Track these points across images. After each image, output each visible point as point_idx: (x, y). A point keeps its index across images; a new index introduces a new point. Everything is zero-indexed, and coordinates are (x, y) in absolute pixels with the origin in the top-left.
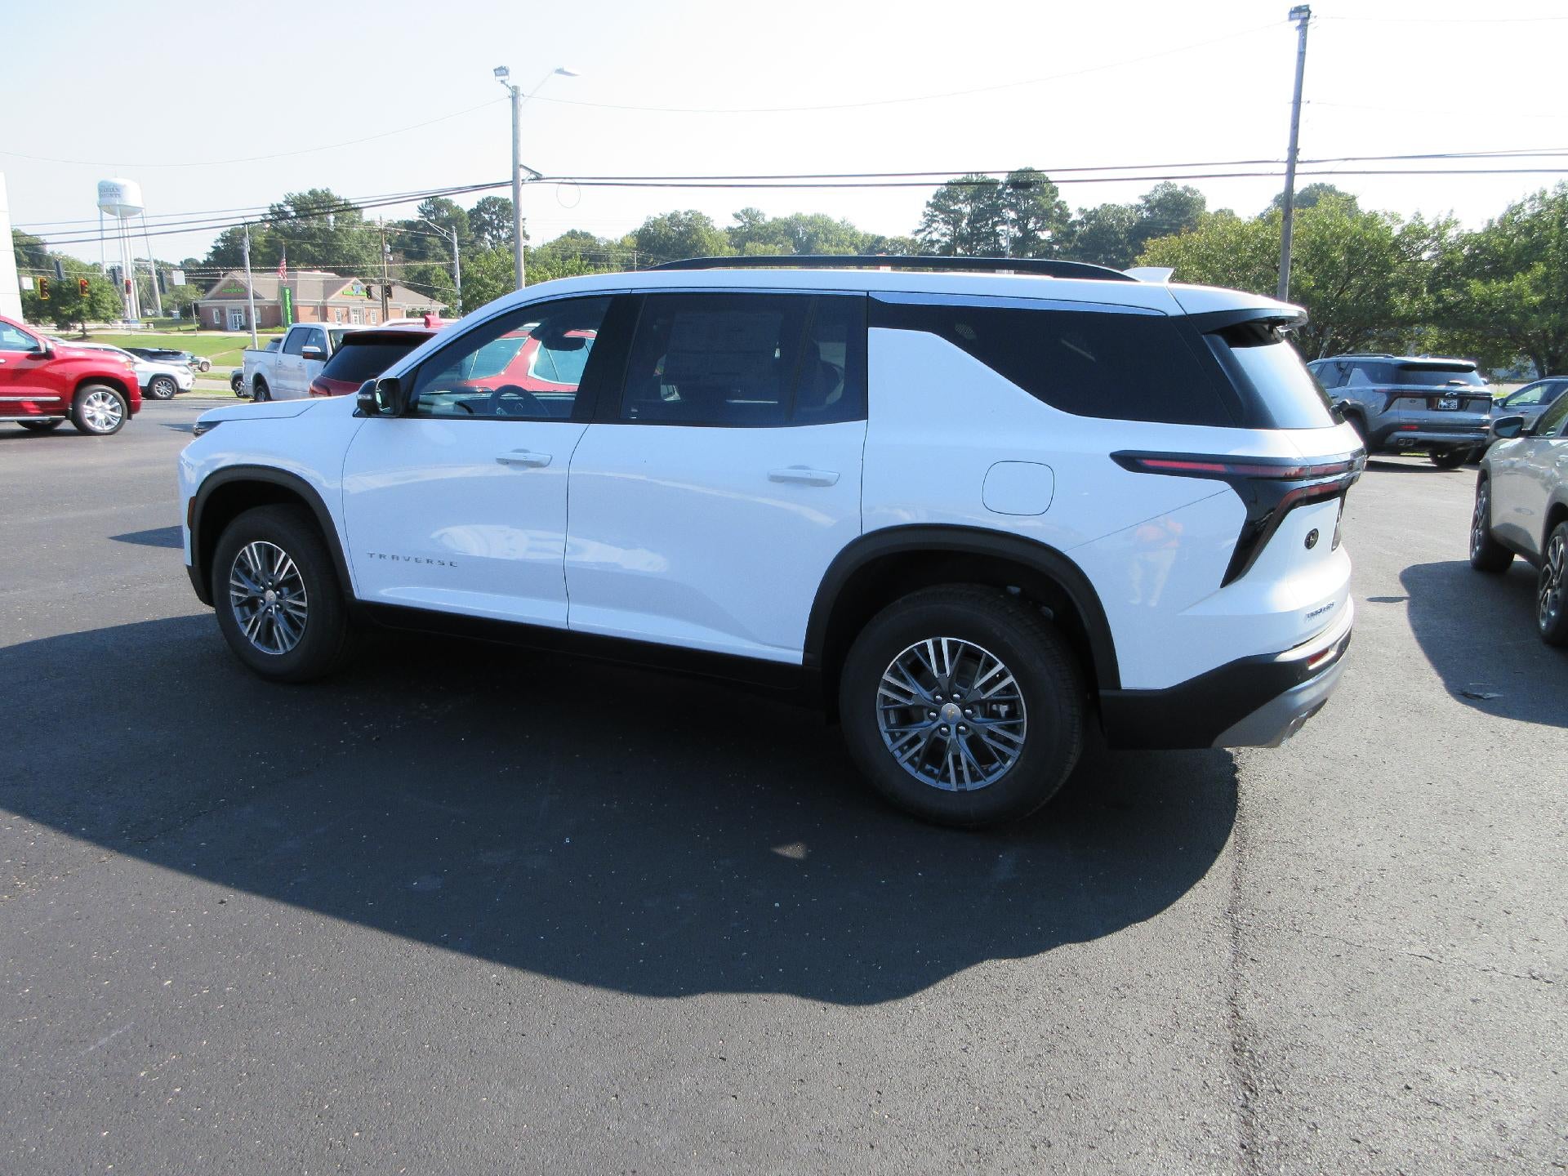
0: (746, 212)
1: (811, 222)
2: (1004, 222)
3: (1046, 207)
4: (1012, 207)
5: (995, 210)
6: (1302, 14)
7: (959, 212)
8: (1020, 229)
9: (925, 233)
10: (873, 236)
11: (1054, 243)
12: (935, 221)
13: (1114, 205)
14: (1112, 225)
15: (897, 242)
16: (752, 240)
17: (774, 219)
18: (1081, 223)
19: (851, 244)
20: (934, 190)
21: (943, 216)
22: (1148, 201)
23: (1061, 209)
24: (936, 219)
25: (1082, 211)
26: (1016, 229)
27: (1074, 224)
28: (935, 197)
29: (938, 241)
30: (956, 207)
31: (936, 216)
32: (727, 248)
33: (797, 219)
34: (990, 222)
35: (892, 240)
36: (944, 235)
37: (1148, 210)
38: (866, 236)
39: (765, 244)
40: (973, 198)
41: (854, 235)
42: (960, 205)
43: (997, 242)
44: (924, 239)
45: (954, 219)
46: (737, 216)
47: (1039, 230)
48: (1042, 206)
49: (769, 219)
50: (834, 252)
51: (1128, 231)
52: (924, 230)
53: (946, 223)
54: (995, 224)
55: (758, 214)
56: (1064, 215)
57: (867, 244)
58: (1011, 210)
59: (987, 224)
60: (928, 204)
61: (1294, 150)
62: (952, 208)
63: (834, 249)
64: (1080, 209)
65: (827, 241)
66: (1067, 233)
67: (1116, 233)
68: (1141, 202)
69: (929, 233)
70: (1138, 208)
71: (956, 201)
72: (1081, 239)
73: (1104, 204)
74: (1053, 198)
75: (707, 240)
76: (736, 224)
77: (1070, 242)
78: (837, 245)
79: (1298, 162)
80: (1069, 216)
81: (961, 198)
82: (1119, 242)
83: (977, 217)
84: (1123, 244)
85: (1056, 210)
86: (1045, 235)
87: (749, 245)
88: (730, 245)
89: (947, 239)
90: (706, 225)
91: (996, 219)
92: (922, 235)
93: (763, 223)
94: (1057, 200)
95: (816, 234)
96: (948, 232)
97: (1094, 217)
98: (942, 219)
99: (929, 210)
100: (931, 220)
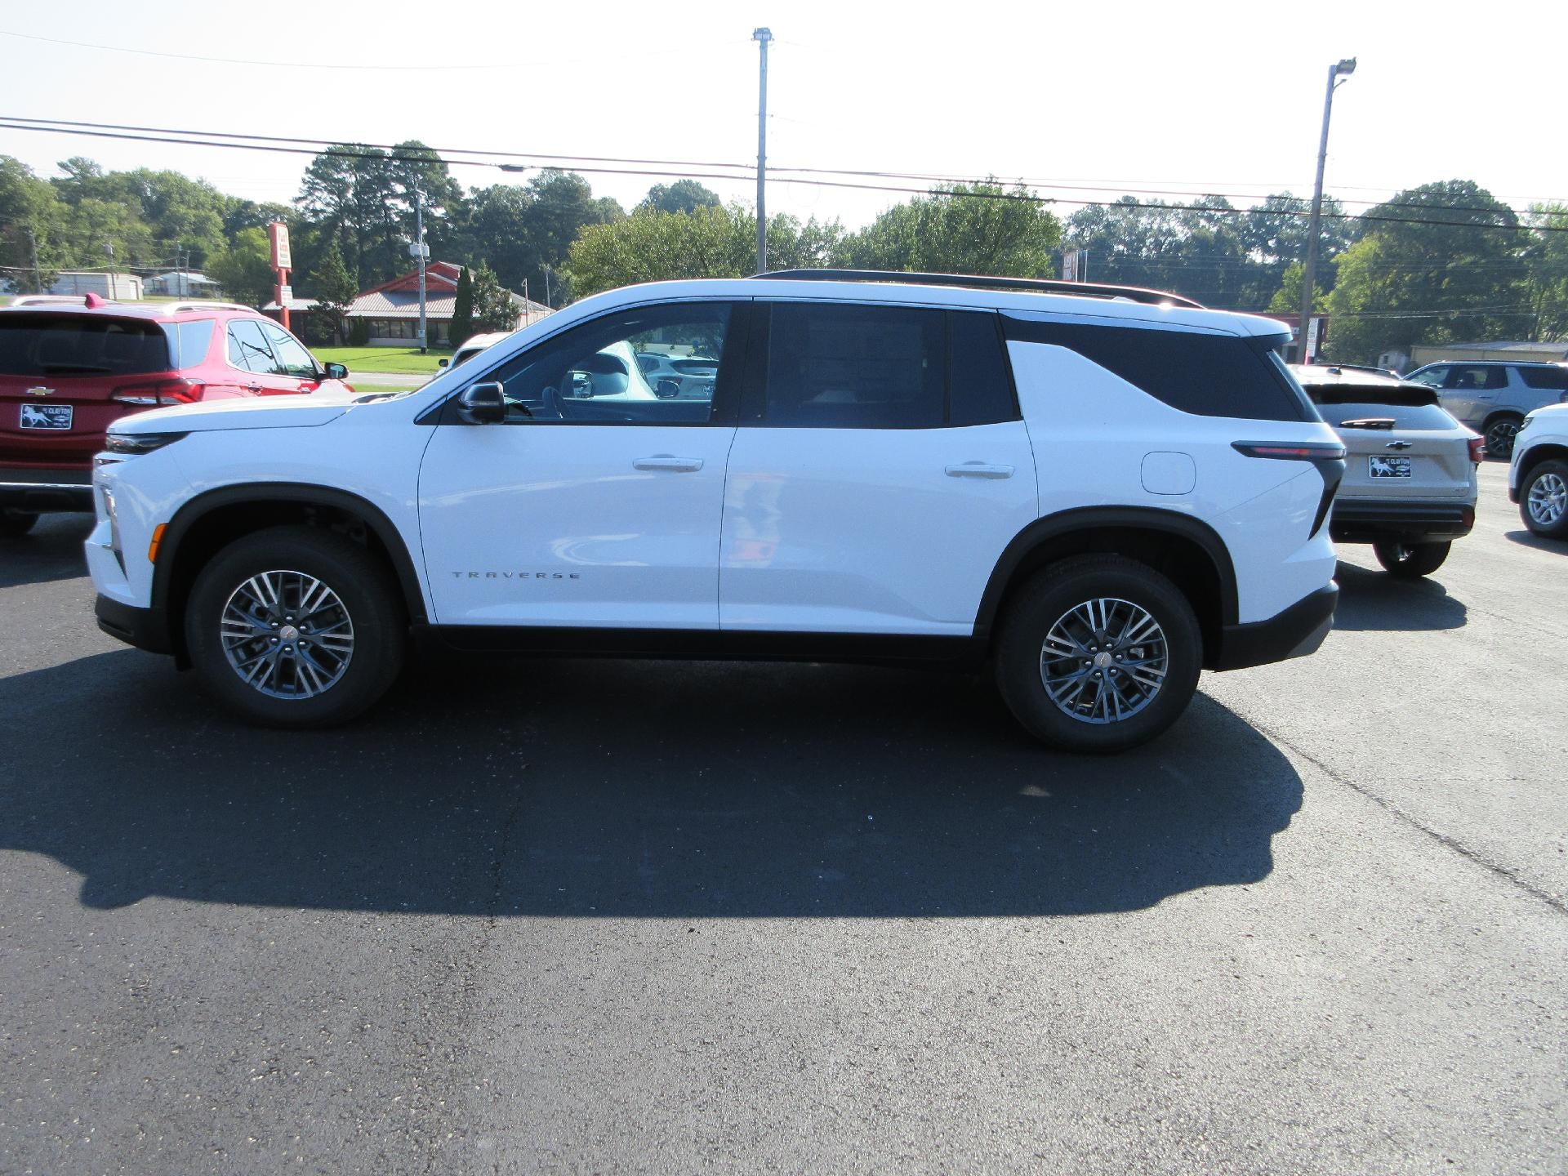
0: (74, 162)
1: (161, 179)
2: (395, 196)
3: (437, 183)
4: (400, 180)
5: (384, 183)
6: (763, 36)
7: (342, 181)
8: (411, 205)
9: (308, 202)
10: (239, 201)
11: (448, 221)
12: (318, 189)
13: (506, 187)
14: (506, 207)
15: (268, 208)
16: (87, 195)
17: (112, 173)
18: (473, 202)
19: (214, 207)
20: (313, 157)
21: (324, 185)
22: (536, 185)
23: (452, 186)
24: (317, 187)
25: (474, 190)
26: (407, 204)
27: (467, 202)
28: (314, 163)
29: (322, 211)
30: (340, 176)
31: (317, 184)
32: (55, 203)
33: (142, 175)
34: (379, 195)
35: (262, 206)
36: (328, 204)
37: (538, 193)
38: (230, 199)
39: (104, 200)
40: (358, 168)
41: (215, 197)
42: (344, 175)
43: (387, 216)
44: (306, 208)
45: (339, 189)
46: (63, 166)
47: (432, 206)
48: (433, 182)
49: (105, 172)
50: (194, 216)
51: (522, 213)
52: (304, 198)
53: (331, 192)
54: (384, 197)
55: (91, 165)
56: (456, 194)
57: (233, 210)
58: (401, 184)
59: (375, 197)
60: (308, 171)
61: (762, 157)
62: (336, 177)
63: (194, 212)
64: (472, 188)
65: (182, 202)
66: (460, 211)
67: (511, 215)
68: (530, 185)
69: (312, 202)
70: (528, 191)
71: (338, 169)
72: (476, 218)
73: (497, 185)
74: (443, 175)
75: (28, 192)
76: (64, 175)
77: (465, 221)
78: (196, 208)
79: (767, 169)
80: (462, 194)
81: (345, 167)
82: (514, 223)
83: (363, 189)
84: (517, 225)
85: (448, 187)
86: (439, 212)
87: (85, 201)
88: (60, 201)
89: (330, 209)
90: (23, 174)
91: (386, 192)
92: (303, 204)
93: (98, 176)
94: (448, 176)
95: (169, 194)
96: (333, 202)
97: (487, 198)
98: (325, 188)
99: (308, 177)
100: (312, 189)
